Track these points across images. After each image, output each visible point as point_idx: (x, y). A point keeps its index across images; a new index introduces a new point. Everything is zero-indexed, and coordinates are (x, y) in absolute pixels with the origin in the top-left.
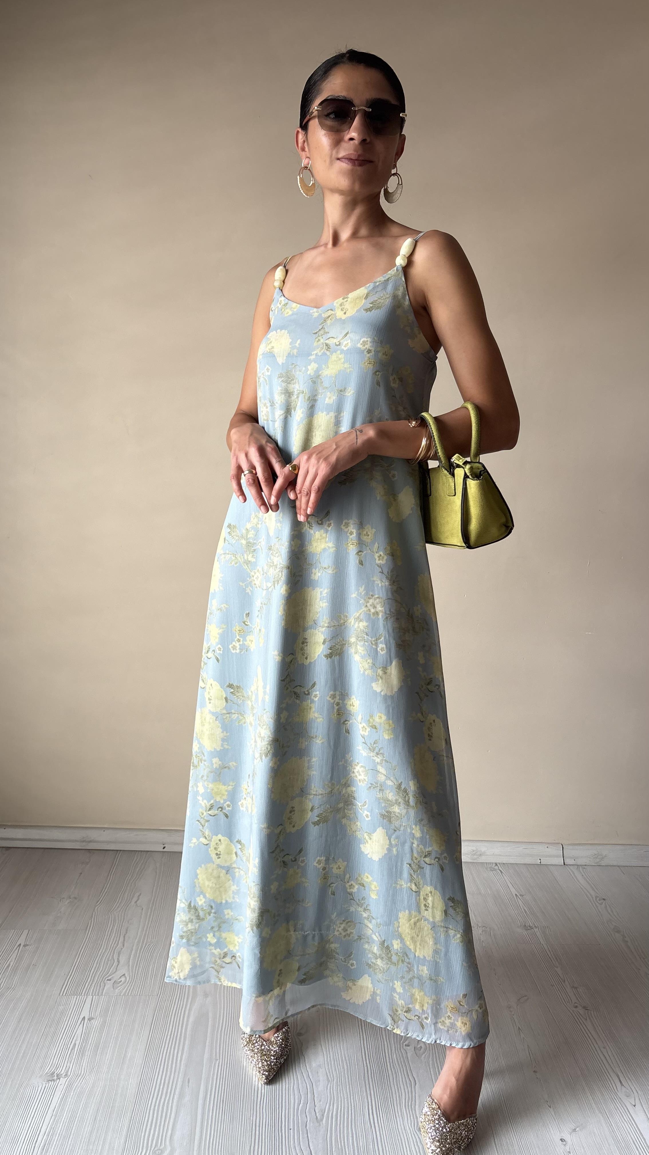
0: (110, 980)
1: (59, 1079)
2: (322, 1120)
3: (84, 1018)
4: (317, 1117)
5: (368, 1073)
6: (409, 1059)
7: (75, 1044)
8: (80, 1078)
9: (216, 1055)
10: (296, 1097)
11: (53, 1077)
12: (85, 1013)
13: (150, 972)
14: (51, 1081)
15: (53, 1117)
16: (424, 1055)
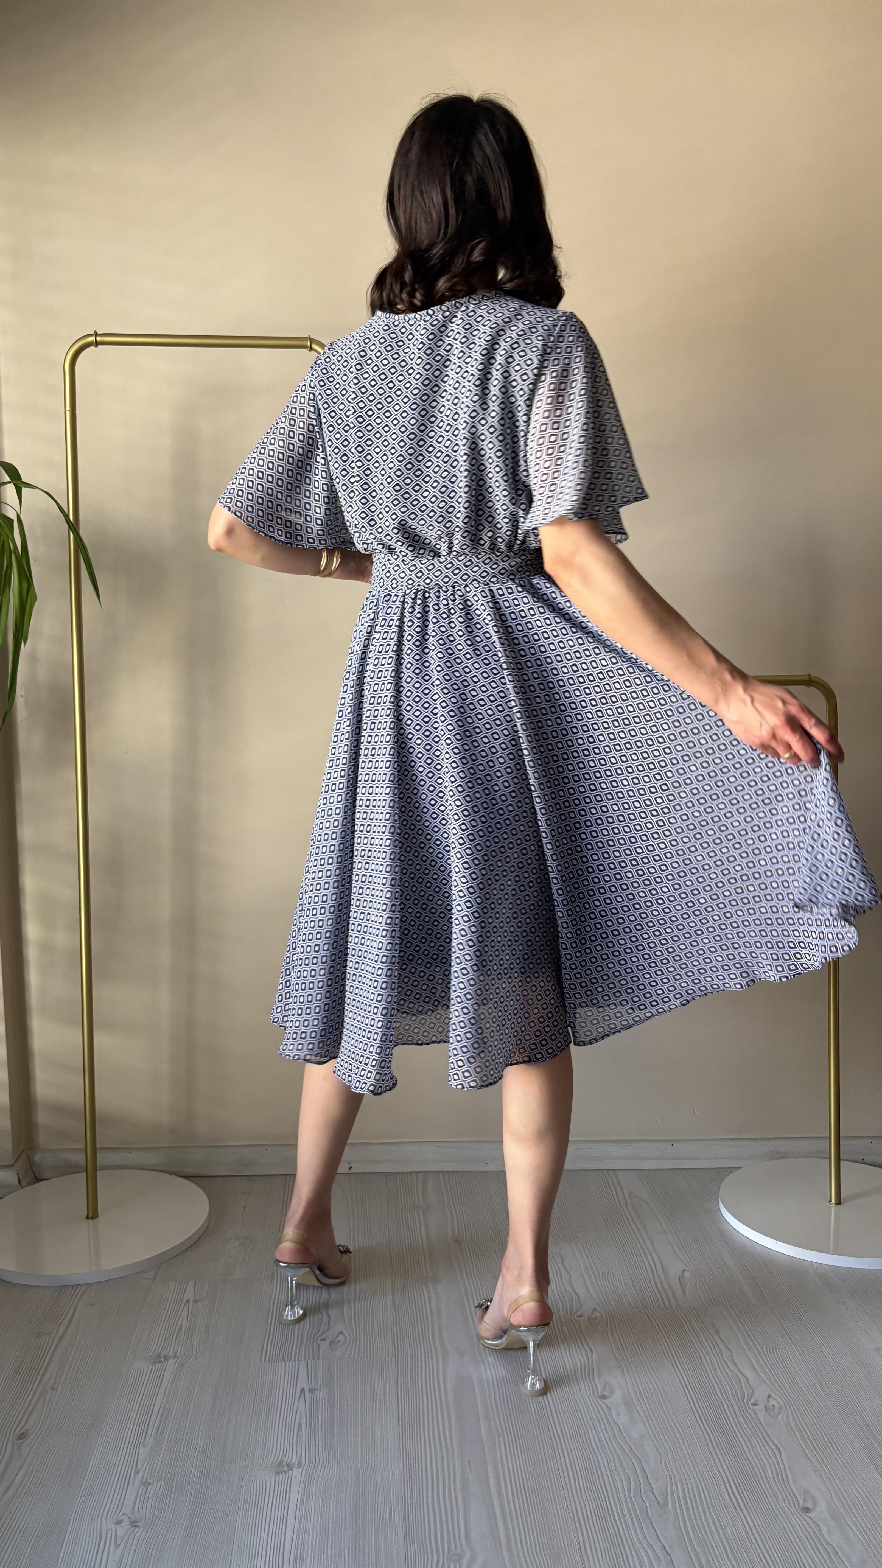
0: (324, 1340)
1: (292, 1469)
2: (666, 1504)
3: (303, 1390)
4: (658, 1502)
5: (712, 1443)
6: (761, 1420)
7: (300, 1425)
8: (319, 1467)
9: (497, 1428)
10: (623, 1478)
11: (282, 1468)
12: (303, 1383)
13: (376, 1327)
14: (281, 1473)
15: (297, 1520)
16: (780, 1416)
